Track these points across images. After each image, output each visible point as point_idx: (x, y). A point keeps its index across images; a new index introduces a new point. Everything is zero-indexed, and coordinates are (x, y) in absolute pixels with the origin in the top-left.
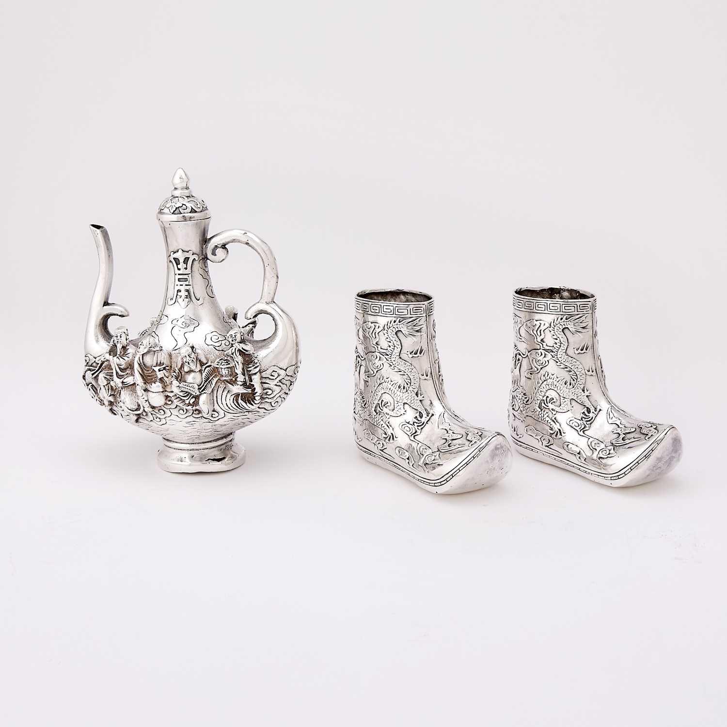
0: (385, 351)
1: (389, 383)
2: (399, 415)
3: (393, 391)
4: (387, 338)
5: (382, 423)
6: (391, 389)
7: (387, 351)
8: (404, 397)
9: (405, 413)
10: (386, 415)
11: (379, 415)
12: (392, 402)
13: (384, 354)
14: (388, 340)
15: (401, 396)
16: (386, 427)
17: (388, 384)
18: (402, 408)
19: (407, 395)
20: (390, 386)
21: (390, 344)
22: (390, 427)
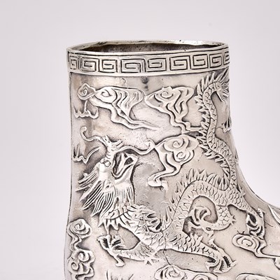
0: (197, 129)
1: (205, 179)
2: (228, 225)
3: (211, 191)
4: (201, 107)
5: (202, 245)
6: (209, 189)
7: (200, 128)
8: (228, 197)
9: (234, 220)
10: (208, 232)
11: (193, 235)
12: (212, 209)
13: (195, 135)
14: (202, 110)
15: (224, 196)
16: (211, 250)
17: (204, 182)
18: (229, 215)
19: (230, 192)
20: (206, 184)
21: (203, 116)
22: (217, 248)
